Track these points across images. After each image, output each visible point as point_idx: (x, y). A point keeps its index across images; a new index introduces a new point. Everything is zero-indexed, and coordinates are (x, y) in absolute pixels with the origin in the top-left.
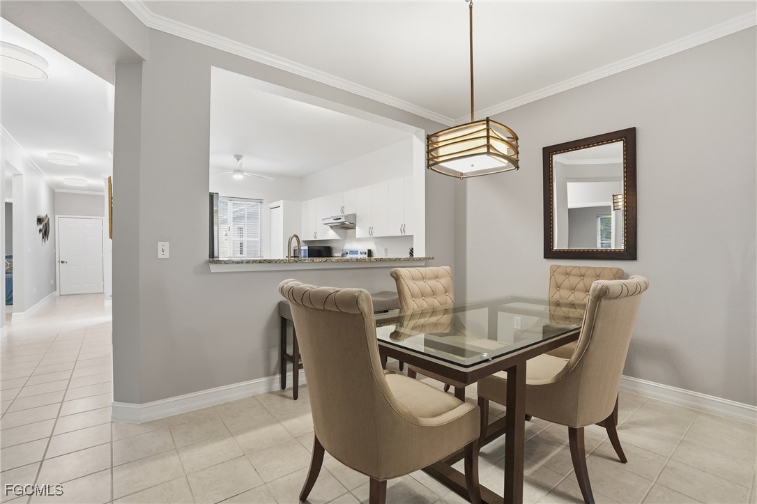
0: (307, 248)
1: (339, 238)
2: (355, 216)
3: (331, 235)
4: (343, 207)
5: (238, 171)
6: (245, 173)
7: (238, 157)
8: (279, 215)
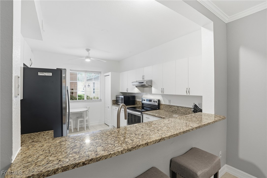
0: (123, 97)
1: (140, 92)
2: (151, 81)
3: (136, 91)
4: (143, 76)
5: (88, 57)
6: (91, 59)
7: (88, 50)
8: (109, 80)
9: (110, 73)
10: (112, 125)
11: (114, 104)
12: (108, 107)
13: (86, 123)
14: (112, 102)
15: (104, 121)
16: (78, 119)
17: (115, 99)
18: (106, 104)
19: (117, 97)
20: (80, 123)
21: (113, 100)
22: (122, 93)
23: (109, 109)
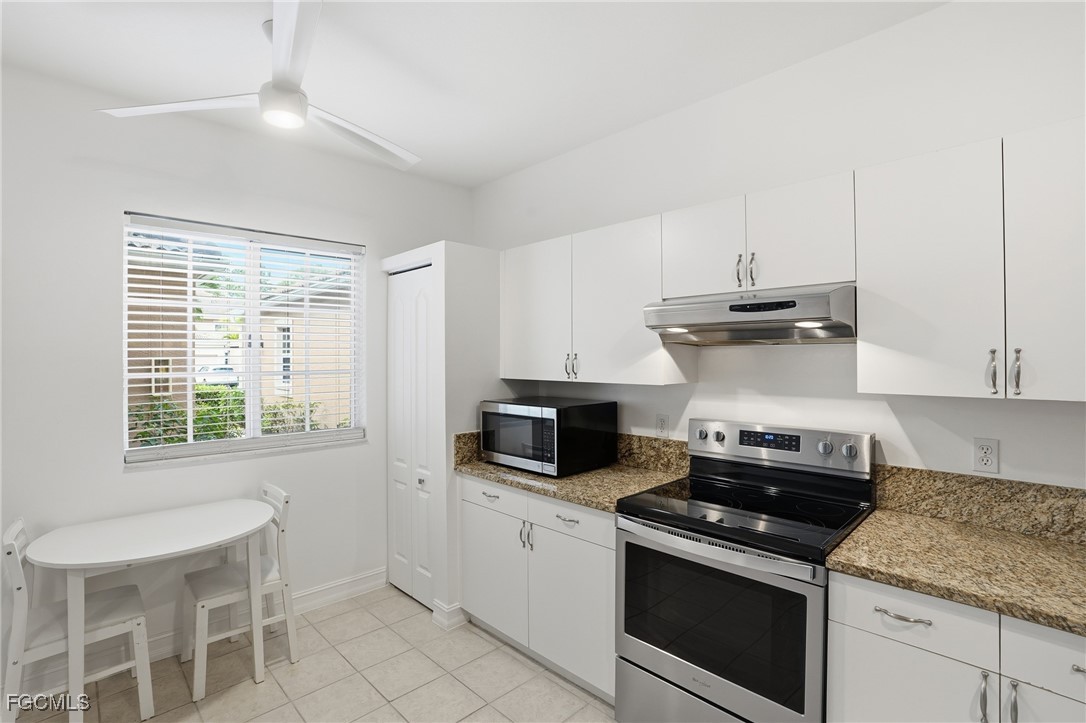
9: (436, 252)
10: (457, 605)
11: (470, 461)
12: (421, 481)
13: (268, 621)
14: (453, 452)
15: (383, 568)
16: (197, 597)
17: (470, 425)
18: (399, 460)
19: (486, 415)
20: (210, 633)
21: (458, 437)
22: (511, 383)
23: (422, 495)
